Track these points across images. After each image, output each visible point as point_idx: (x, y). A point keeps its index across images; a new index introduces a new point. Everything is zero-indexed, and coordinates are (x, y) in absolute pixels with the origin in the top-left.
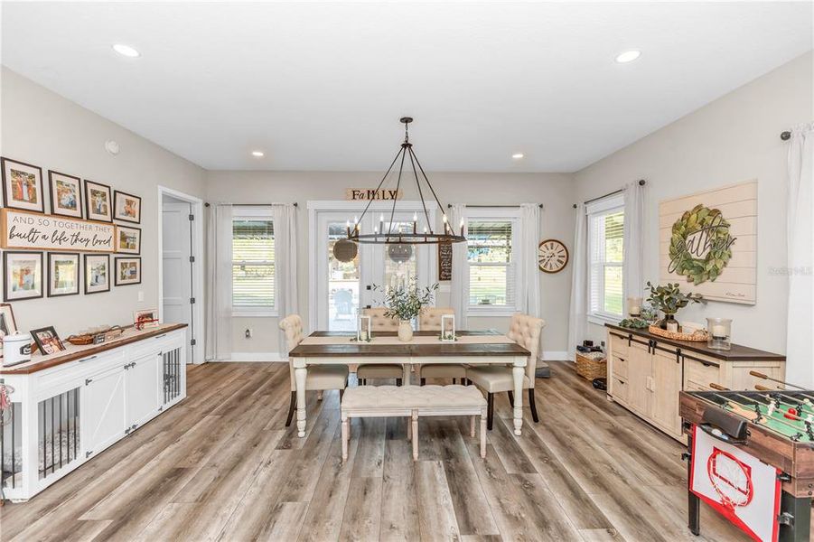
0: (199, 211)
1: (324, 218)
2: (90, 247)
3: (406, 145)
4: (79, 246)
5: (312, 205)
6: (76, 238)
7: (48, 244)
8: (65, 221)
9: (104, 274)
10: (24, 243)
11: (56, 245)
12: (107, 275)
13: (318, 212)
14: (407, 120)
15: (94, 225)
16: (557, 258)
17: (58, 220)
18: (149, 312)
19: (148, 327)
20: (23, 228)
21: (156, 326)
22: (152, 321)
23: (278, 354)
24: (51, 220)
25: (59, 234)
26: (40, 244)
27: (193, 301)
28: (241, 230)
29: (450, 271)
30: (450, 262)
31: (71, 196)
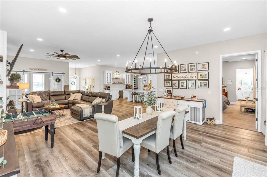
2: (189, 78)
3: (150, 31)
4: (186, 78)
6: (186, 77)
8: (183, 74)
9: (194, 85)
10: (175, 79)
11: (181, 79)
12: (195, 85)
14: (150, 20)
15: (190, 73)
17: (182, 74)
18: (195, 96)
19: (194, 99)
20: (175, 76)
22: (196, 98)
24: (180, 74)
25: (182, 77)
26: (178, 79)
31: (185, 68)
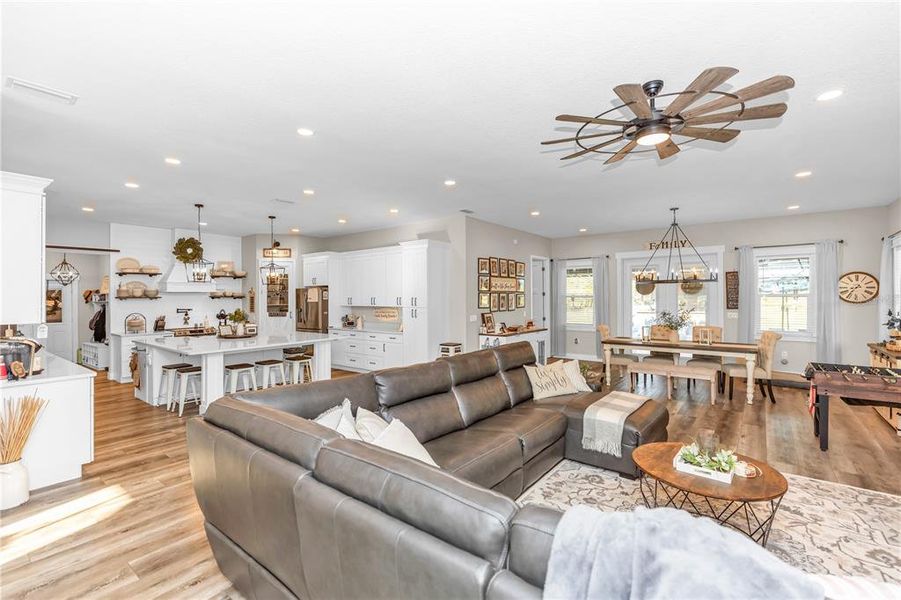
0: (547, 265)
1: (629, 265)
3: (675, 224)
4: (507, 289)
5: (619, 256)
6: (506, 286)
7: (498, 289)
12: (514, 302)
13: (623, 260)
14: (674, 209)
15: (510, 280)
16: (864, 288)
17: (502, 279)
18: (531, 321)
21: (534, 328)
22: (532, 325)
23: (596, 357)
24: (500, 279)
27: (544, 319)
28: (570, 272)
29: (737, 301)
30: (737, 293)
31: (505, 267)
